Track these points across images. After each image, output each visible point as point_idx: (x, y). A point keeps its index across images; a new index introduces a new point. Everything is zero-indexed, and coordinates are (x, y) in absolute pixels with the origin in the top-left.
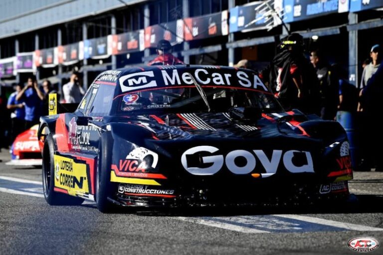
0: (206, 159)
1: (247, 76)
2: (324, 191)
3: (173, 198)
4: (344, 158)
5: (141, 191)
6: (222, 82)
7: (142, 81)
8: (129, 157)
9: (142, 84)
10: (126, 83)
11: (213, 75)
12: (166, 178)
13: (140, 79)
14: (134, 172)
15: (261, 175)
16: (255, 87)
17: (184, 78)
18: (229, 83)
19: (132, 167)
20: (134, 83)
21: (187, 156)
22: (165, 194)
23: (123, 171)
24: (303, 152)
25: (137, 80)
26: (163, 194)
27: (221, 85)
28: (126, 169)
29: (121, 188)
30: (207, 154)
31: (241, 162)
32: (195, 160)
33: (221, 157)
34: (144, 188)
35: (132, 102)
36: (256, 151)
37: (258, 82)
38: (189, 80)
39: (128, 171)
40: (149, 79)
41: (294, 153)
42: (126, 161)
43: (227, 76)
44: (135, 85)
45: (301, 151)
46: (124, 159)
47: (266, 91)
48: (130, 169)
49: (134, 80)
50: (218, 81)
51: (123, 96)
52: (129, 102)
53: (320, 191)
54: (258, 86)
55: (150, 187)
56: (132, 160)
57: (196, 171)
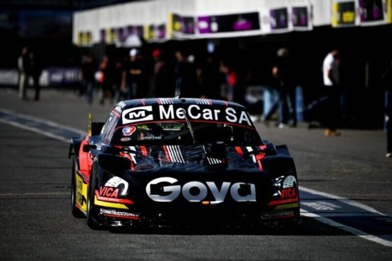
0: (166, 189)
1: (235, 112)
2: (265, 217)
3: (139, 220)
4: (286, 190)
5: (114, 213)
6: (211, 118)
7: (141, 115)
8: (107, 184)
9: (141, 117)
10: (127, 116)
11: (204, 111)
12: (132, 203)
13: (140, 113)
14: (110, 197)
15: (210, 203)
16: (240, 122)
17: (178, 113)
18: (216, 118)
19: (109, 193)
20: (134, 116)
21: (152, 186)
22: (133, 216)
23: (102, 196)
24: (249, 184)
25: (137, 113)
26: (131, 216)
27: (210, 120)
28: (104, 195)
29: (101, 210)
30: (168, 184)
31: (194, 191)
32: (157, 189)
33: (179, 187)
34: (117, 211)
35: (129, 133)
36: (208, 183)
37: (244, 117)
38: (181, 115)
39: (105, 196)
40: (147, 113)
41: (241, 185)
42: (104, 188)
43: (217, 112)
44: (134, 118)
45: (247, 183)
46: (103, 186)
47: (250, 126)
48: (108, 195)
49: (134, 113)
50: (208, 116)
51: (122, 128)
52: (127, 133)
53: (262, 217)
54: (243, 121)
55: (121, 210)
56: (109, 187)
57: (157, 199)
